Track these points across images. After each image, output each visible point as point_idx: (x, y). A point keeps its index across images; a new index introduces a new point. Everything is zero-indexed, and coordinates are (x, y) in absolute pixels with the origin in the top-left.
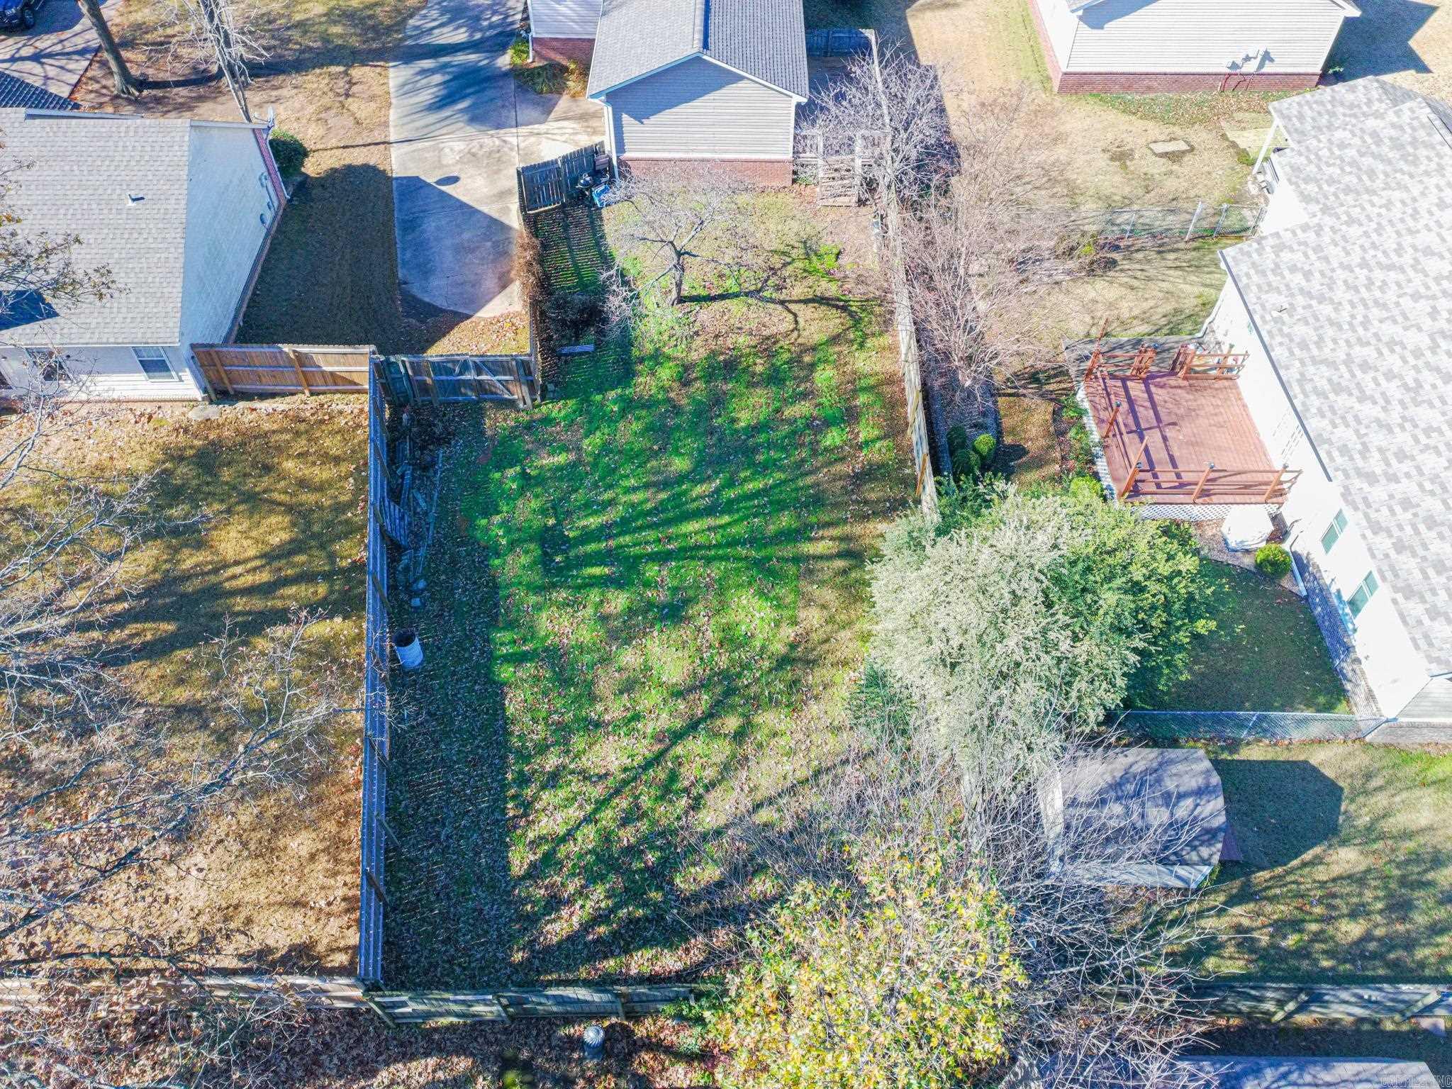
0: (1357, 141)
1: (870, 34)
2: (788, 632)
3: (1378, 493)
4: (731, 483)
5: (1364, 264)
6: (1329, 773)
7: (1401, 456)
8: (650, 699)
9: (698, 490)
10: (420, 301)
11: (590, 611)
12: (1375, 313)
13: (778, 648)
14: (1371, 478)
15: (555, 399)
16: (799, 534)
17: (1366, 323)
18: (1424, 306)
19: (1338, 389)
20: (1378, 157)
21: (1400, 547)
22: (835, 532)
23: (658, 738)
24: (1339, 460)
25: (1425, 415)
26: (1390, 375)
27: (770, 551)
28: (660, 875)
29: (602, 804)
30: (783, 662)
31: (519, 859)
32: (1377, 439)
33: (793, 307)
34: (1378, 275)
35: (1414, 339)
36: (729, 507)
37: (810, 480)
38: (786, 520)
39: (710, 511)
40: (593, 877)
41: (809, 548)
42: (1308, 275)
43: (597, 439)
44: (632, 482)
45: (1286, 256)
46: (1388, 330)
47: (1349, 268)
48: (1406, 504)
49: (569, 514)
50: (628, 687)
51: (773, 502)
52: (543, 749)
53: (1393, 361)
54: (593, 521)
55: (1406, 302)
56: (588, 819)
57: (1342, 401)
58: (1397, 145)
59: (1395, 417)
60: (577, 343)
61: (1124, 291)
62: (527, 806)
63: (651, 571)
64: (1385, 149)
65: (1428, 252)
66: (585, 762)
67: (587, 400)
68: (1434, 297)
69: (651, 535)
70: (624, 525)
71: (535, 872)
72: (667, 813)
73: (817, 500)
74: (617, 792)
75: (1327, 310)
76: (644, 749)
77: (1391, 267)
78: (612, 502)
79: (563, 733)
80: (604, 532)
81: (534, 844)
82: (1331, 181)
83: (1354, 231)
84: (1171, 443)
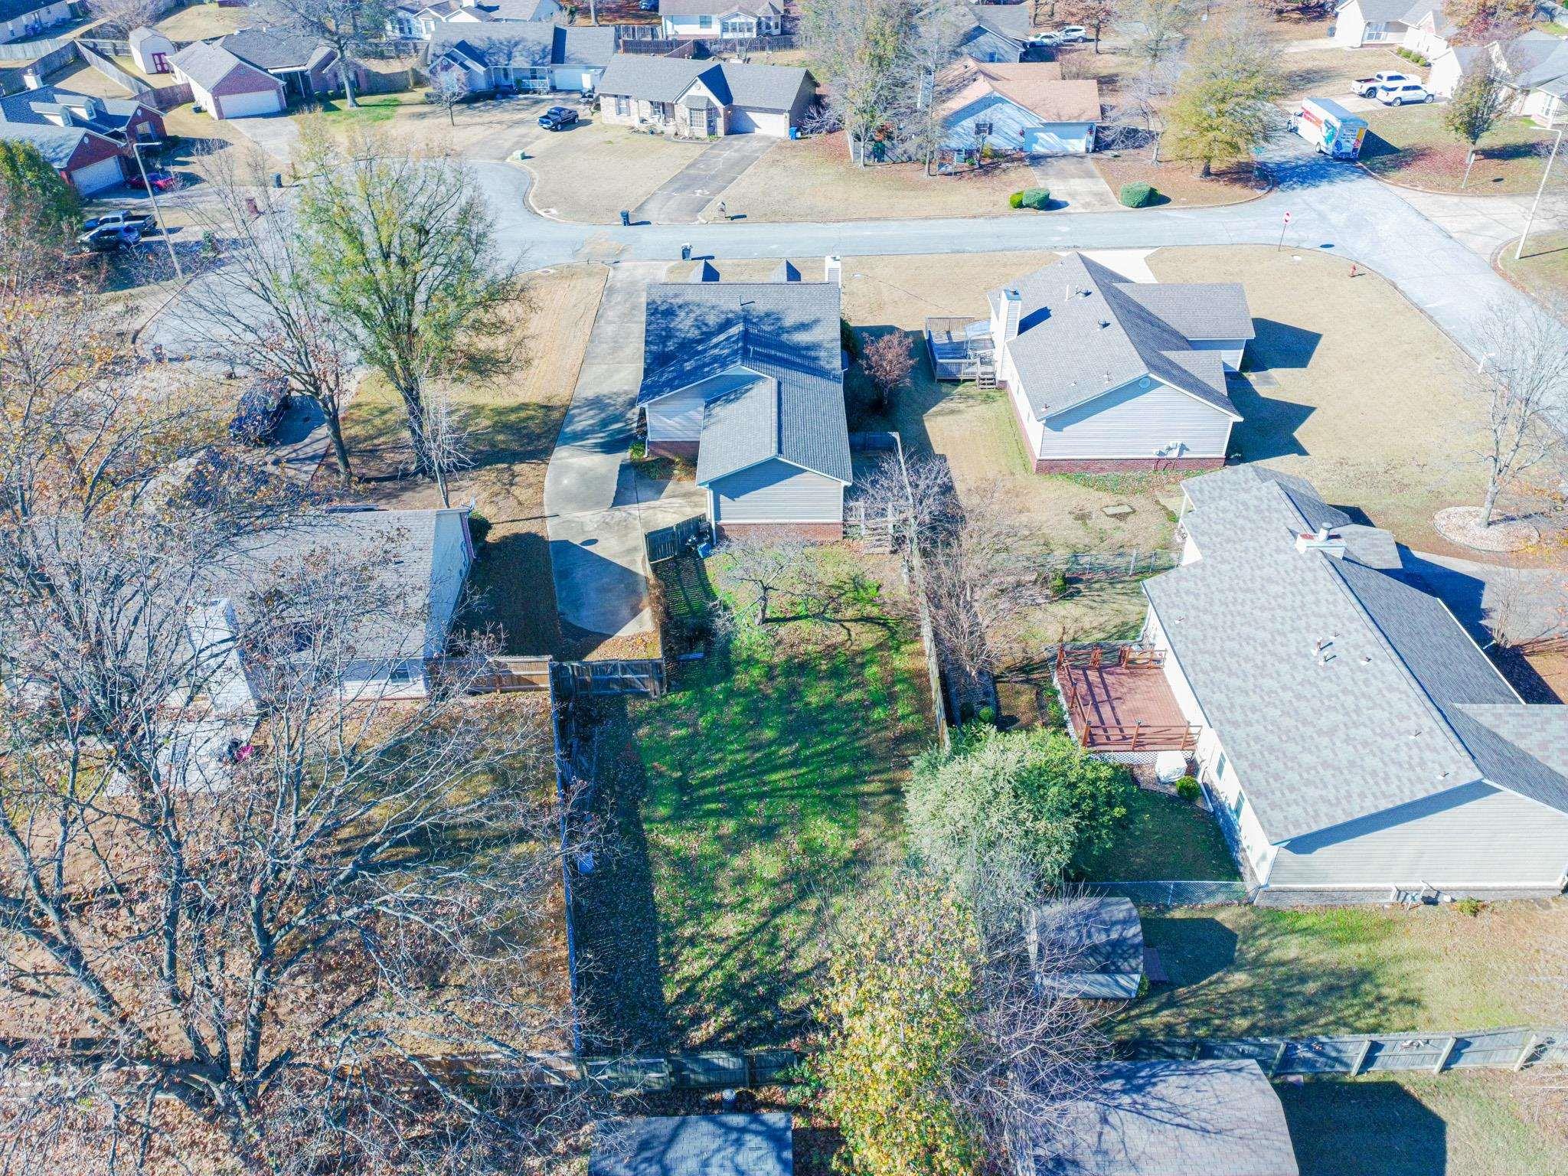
0: (1233, 508)
1: (896, 435)
2: (852, 844)
3: (1240, 734)
4: (806, 746)
5: (1231, 589)
6: (1228, 926)
7: (1254, 710)
8: (754, 889)
9: (783, 751)
10: (575, 627)
11: (709, 833)
12: (1238, 619)
13: (845, 853)
14: (1235, 724)
15: (678, 691)
16: (859, 778)
17: (1233, 627)
18: (1267, 615)
19: (1215, 669)
20: (1245, 518)
21: (1253, 766)
22: (885, 776)
23: (763, 913)
24: (1216, 714)
25: (1267, 683)
26: (1247, 660)
27: (835, 790)
28: (770, 999)
29: (725, 956)
30: (847, 864)
31: (670, 993)
32: (1239, 700)
33: (846, 624)
34: (1240, 596)
35: (1261, 635)
36: (805, 762)
37: (863, 742)
38: (846, 769)
39: (793, 764)
40: (722, 1004)
41: (866, 788)
42: (1197, 596)
43: (709, 717)
44: (735, 746)
45: (1184, 585)
46: (1246, 630)
47: (1222, 591)
48: (1257, 739)
49: (691, 768)
50: (741, 881)
51: (836, 757)
52: (681, 923)
53: (1248, 650)
54: (709, 773)
55: (1257, 613)
56: (717, 966)
57: (1218, 676)
58: (1259, 511)
59: (1250, 685)
60: (691, 652)
61: (1086, 610)
62: (673, 959)
63: (752, 806)
64: (1252, 514)
65: (1270, 580)
66: (713, 929)
67: (701, 691)
68: (1273, 609)
69: (748, 781)
70: (731, 775)
71: (681, 1000)
72: (772, 963)
73: (869, 755)
74: (736, 948)
75: (1208, 618)
76: (753, 921)
77: (1248, 590)
78: (723, 760)
79: (695, 913)
80: (717, 780)
81: (680, 983)
82: (1218, 535)
83: (1225, 567)
84: (1117, 710)
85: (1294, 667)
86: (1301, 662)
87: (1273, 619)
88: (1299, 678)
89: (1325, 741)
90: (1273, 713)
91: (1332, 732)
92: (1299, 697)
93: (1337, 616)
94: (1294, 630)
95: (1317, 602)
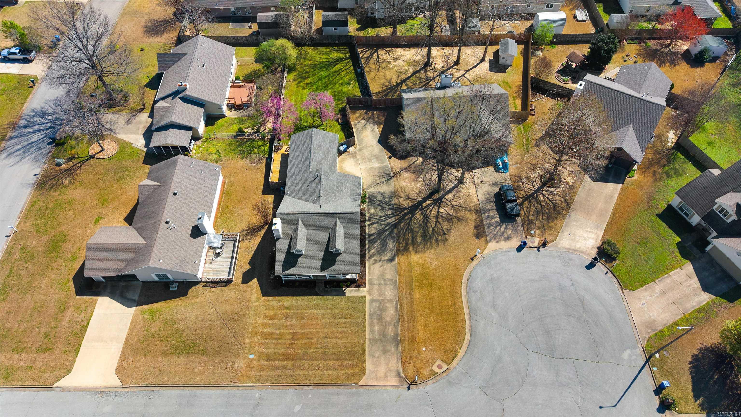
3: (227, 64)
7: (222, 66)
12: (212, 82)
14: (227, 66)
17: (214, 82)
18: (206, 79)
19: (223, 77)
25: (216, 68)
26: (216, 74)
34: (207, 86)
35: (210, 76)
42: (215, 93)
45: (216, 98)
47: (210, 90)
53: (214, 75)
55: (207, 81)
57: (224, 75)
59: (220, 70)
65: (199, 85)
75: (217, 87)
77: (205, 86)
83: (205, 94)
85: (210, 67)
86: (208, 67)
87: (206, 77)
88: (210, 65)
89: (215, 54)
90: (220, 63)
91: (214, 54)
92: (214, 62)
93: (195, 70)
94: (204, 73)
95: (196, 74)
